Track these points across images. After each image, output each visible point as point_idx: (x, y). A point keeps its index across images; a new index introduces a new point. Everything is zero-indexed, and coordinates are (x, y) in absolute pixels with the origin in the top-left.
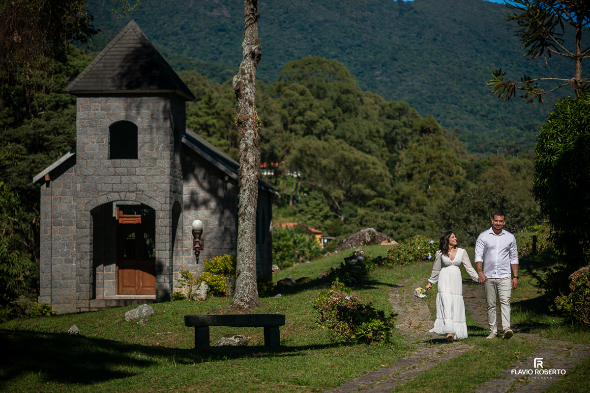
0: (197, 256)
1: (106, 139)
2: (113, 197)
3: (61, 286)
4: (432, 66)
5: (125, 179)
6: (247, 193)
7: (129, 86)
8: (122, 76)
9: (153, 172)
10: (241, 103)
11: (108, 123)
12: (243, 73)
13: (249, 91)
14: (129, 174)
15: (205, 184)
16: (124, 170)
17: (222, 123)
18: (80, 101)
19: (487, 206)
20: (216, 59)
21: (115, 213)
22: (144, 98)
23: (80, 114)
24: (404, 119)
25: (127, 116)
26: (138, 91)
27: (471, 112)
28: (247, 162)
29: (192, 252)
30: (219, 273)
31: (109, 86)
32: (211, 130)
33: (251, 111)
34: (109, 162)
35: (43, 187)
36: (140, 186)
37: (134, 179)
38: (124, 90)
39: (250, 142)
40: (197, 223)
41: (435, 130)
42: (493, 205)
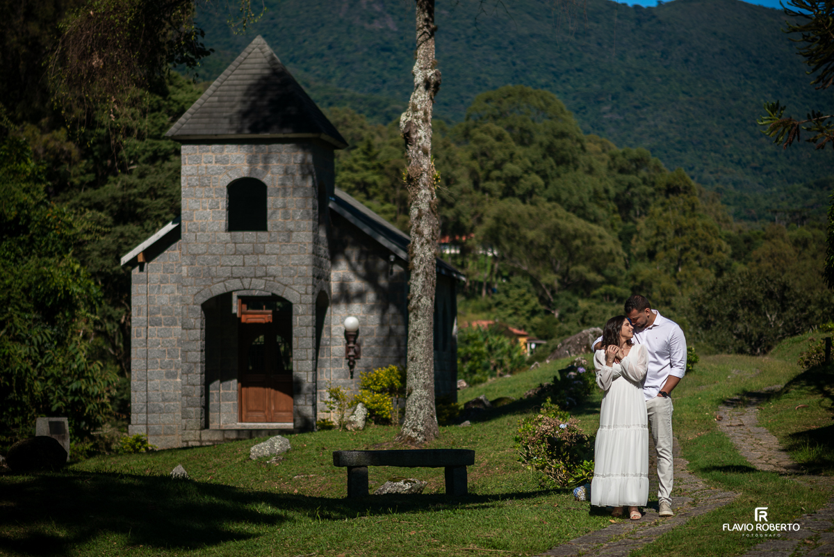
0: (351, 367)
1: (223, 203)
2: (234, 285)
3: (161, 411)
4: (682, 98)
5: (250, 260)
6: (421, 279)
7: (254, 129)
8: (244, 115)
9: (288, 249)
10: (412, 151)
11: (226, 180)
12: (415, 110)
13: (423, 135)
14: (255, 252)
16: (248, 247)
17: (387, 181)
18: (186, 149)
19: (761, 296)
20: (377, 91)
21: (235, 309)
22: (275, 147)
23: (187, 169)
24: (643, 173)
25: (252, 170)
26: (267, 135)
27: (739, 163)
28: (420, 234)
29: (344, 362)
30: (383, 391)
31: (224, 128)
32: (372, 190)
33: (427, 163)
34: (227, 236)
35: (135, 272)
36: (271, 270)
37: (262, 259)
38: (247, 134)
39: (424, 207)
40: (351, 322)
41: (687, 189)
42: (770, 295)
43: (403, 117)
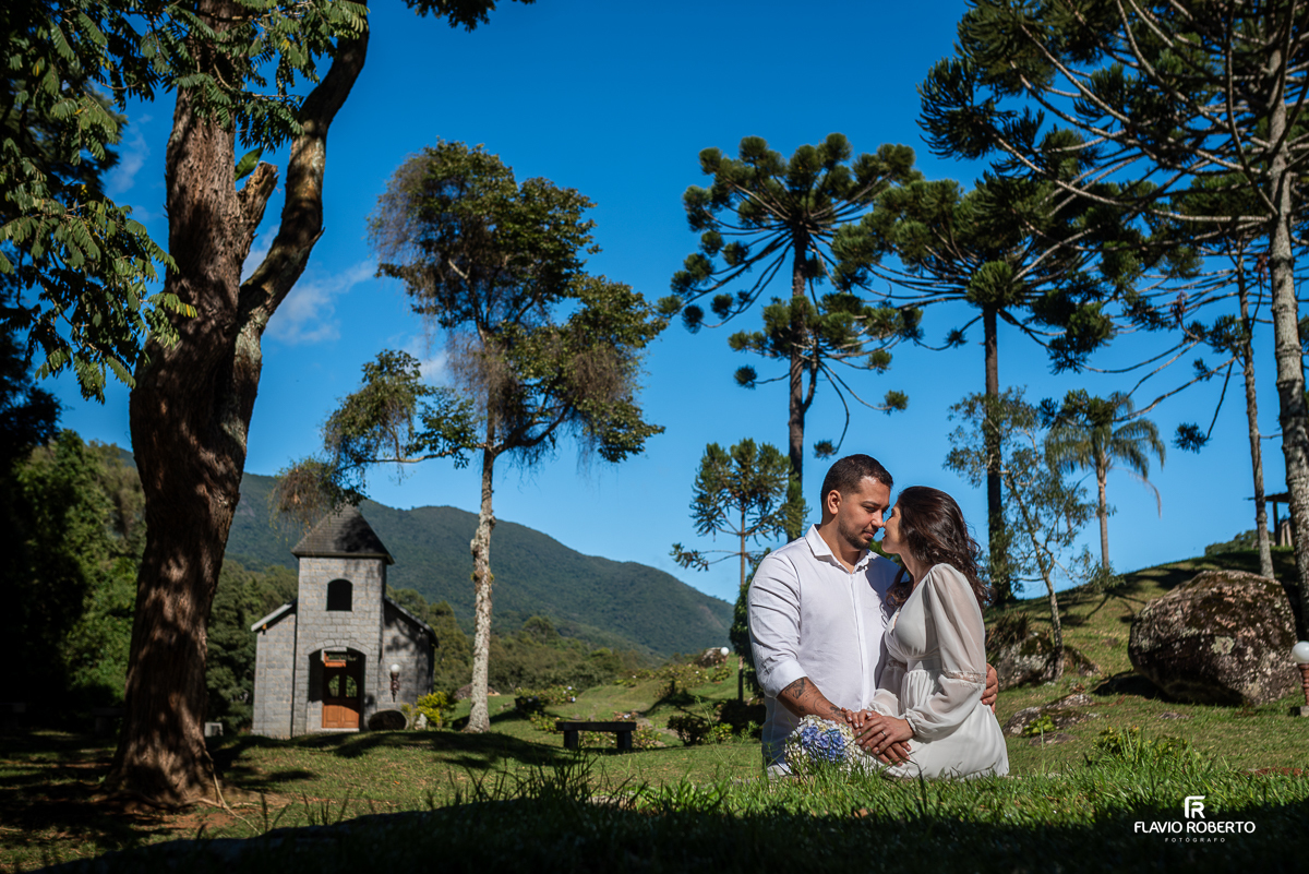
0: (394, 694)
1: (325, 594)
2: (319, 646)
3: (273, 721)
5: (340, 628)
6: (482, 637)
7: (349, 550)
8: (344, 540)
9: (365, 622)
10: (478, 562)
11: (328, 580)
12: (480, 538)
13: (485, 553)
14: (344, 624)
15: (406, 631)
16: (340, 621)
18: (303, 561)
21: (323, 658)
22: (362, 561)
23: (303, 572)
25: (345, 574)
26: (355, 554)
28: (482, 611)
29: (390, 692)
31: (332, 548)
33: (486, 569)
34: (327, 614)
35: (260, 635)
36: (354, 635)
37: (348, 628)
38: (344, 553)
39: (486, 595)
40: (395, 668)
41: (449, 613)
43: (473, 542)
